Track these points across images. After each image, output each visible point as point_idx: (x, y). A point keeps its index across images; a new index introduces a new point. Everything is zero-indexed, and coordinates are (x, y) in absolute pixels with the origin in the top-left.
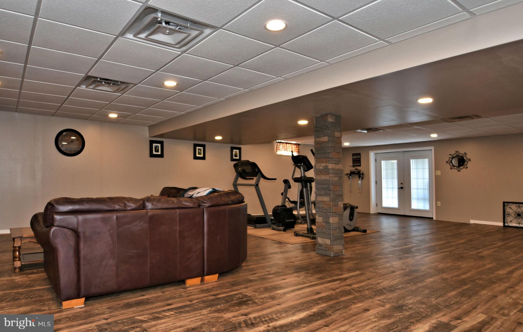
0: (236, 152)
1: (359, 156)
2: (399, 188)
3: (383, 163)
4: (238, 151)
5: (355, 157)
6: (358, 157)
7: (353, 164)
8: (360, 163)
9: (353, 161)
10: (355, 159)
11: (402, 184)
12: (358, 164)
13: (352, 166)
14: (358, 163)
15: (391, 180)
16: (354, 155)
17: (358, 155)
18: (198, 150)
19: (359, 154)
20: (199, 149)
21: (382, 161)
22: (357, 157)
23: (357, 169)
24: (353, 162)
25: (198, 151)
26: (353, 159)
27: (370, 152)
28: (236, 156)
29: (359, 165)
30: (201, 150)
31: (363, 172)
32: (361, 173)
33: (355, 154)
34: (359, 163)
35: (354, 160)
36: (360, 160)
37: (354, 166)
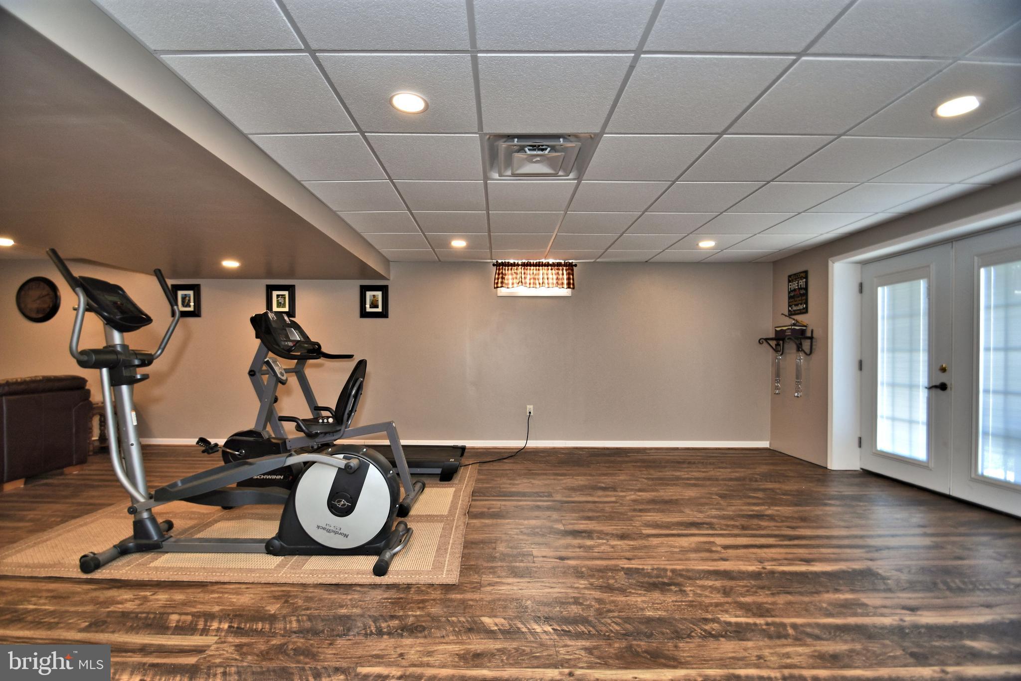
0: (374, 296)
1: (804, 280)
2: (931, 388)
3: (883, 294)
4: (379, 294)
5: (794, 285)
6: (802, 283)
7: (790, 306)
8: (806, 303)
9: (790, 298)
10: (795, 290)
11: (943, 370)
12: (801, 307)
13: (787, 314)
14: (801, 304)
15: (905, 356)
16: (791, 278)
17: (801, 278)
18: (277, 298)
19: (803, 275)
20: (278, 296)
21: (880, 289)
22: (798, 283)
23: (797, 321)
24: (789, 303)
25: (278, 301)
26: (789, 293)
27: (830, 263)
28: (374, 305)
29: (804, 309)
30: (285, 298)
31: (812, 331)
32: (809, 334)
33: (795, 274)
34: (804, 301)
35: (792, 294)
36: (806, 295)
37: (791, 314)
